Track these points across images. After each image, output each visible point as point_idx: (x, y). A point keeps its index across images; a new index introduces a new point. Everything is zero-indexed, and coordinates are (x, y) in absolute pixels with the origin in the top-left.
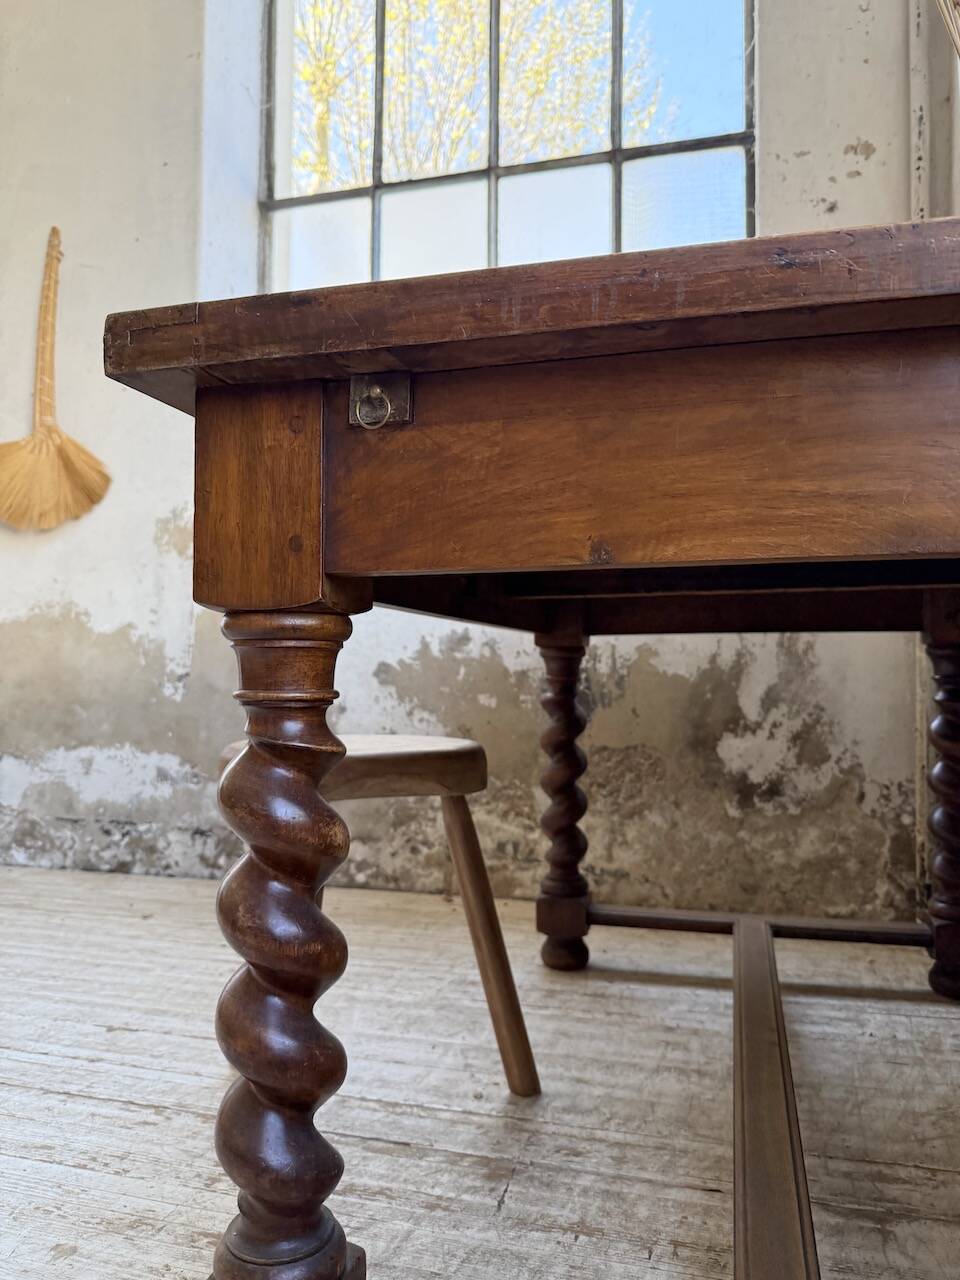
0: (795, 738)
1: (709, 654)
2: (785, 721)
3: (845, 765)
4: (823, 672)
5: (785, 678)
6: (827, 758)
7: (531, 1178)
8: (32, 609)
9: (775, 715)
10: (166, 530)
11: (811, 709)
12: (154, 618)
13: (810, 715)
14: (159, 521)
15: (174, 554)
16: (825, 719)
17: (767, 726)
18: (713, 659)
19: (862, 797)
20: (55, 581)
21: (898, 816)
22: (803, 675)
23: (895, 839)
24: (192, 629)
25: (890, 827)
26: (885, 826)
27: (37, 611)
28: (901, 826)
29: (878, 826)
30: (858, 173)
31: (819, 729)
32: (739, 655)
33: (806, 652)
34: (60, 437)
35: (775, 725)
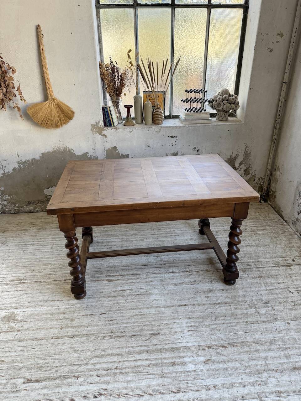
0: (244, 170)
1: (230, 155)
2: (243, 167)
3: (252, 175)
4: (251, 158)
5: (244, 159)
6: (250, 174)
7: (248, 271)
8: (54, 149)
9: (241, 166)
10: (95, 128)
11: (248, 165)
12: (94, 151)
13: (248, 166)
14: (91, 125)
15: (98, 134)
16: (251, 166)
17: (239, 169)
18: (231, 156)
19: (255, 180)
20: (60, 141)
21: (260, 183)
22: (248, 158)
23: (259, 187)
24: (106, 154)
25: (259, 185)
26: (258, 184)
27: (55, 149)
28: (261, 185)
29: (256, 185)
30: (279, 42)
31: (249, 168)
32: (236, 155)
33: (249, 154)
34: (57, 101)
35: (241, 168)
